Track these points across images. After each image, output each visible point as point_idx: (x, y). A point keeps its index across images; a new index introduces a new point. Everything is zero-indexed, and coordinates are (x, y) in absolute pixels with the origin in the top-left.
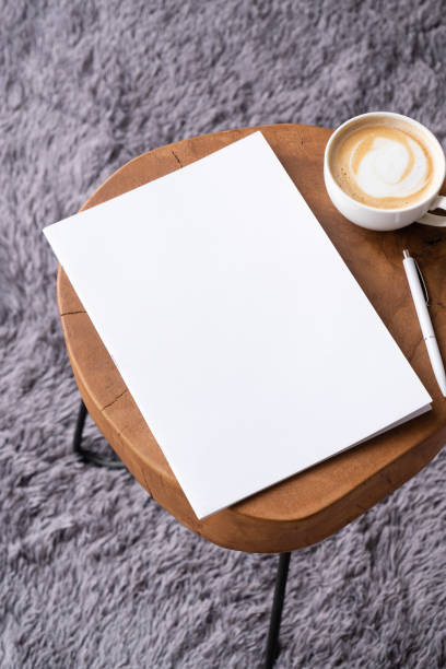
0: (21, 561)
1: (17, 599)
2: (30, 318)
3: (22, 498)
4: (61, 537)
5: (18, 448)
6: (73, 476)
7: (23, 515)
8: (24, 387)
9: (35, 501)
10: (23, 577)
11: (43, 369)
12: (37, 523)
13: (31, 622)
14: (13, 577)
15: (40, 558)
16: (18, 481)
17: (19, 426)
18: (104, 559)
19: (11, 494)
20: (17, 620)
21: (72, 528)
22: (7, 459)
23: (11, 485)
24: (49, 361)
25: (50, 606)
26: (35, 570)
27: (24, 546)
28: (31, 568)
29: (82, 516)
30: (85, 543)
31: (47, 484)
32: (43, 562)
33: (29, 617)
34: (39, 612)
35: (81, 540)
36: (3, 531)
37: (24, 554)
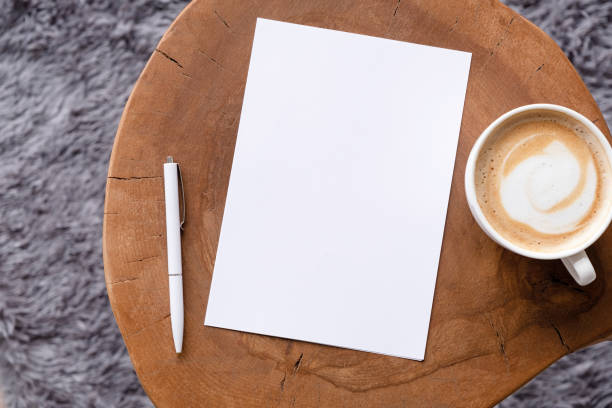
1: (97, 74)
20: (86, 92)
26: (128, 60)
33: (98, 96)
36: (123, 6)
37: (129, 39)
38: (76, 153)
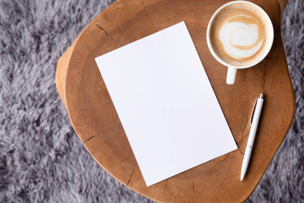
0: (59, 157)
1: (67, 174)
3: (42, 131)
4: (68, 136)
5: (25, 109)
6: (57, 107)
7: (47, 138)
8: (9, 80)
9: (48, 129)
10: (64, 164)
11: (12, 67)
12: (55, 137)
13: (79, 180)
14: (60, 166)
15: (66, 151)
16: (35, 125)
17: (19, 99)
19: (36, 132)
20: (73, 182)
22: (24, 118)
23: (34, 128)
24: (12, 61)
25: (83, 168)
26: (67, 158)
27: (56, 151)
31: (48, 118)
32: (68, 152)
33: (77, 178)
34: (80, 174)
37: (58, 153)
38: (97, 199)
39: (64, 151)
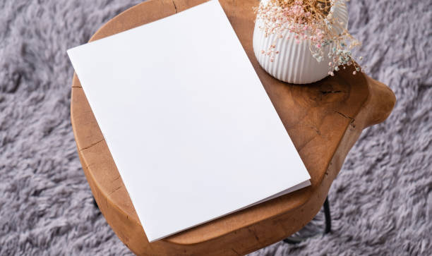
0: (28, 245)
2: (55, 88)
3: (34, 204)
4: (57, 232)
5: (35, 171)
6: (71, 193)
7: (33, 214)
8: (45, 132)
9: (42, 207)
11: (59, 121)
12: (42, 221)
15: (41, 244)
16: (32, 192)
17: (38, 156)
18: (85, 249)
19: (26, 200)
21: (66, 226)
22: (27, 178)
23: (28, 194)
24: (64, 117)
26: (37, 252)
27: (31, 235)
28: (34, 250)
29: (74, 219)
30: (73, 237)
31: (52, 197)
32: (43, 247)
35: (71, 235)
36: (18, 224)
37: (31, 240)
39: (39, 244)
